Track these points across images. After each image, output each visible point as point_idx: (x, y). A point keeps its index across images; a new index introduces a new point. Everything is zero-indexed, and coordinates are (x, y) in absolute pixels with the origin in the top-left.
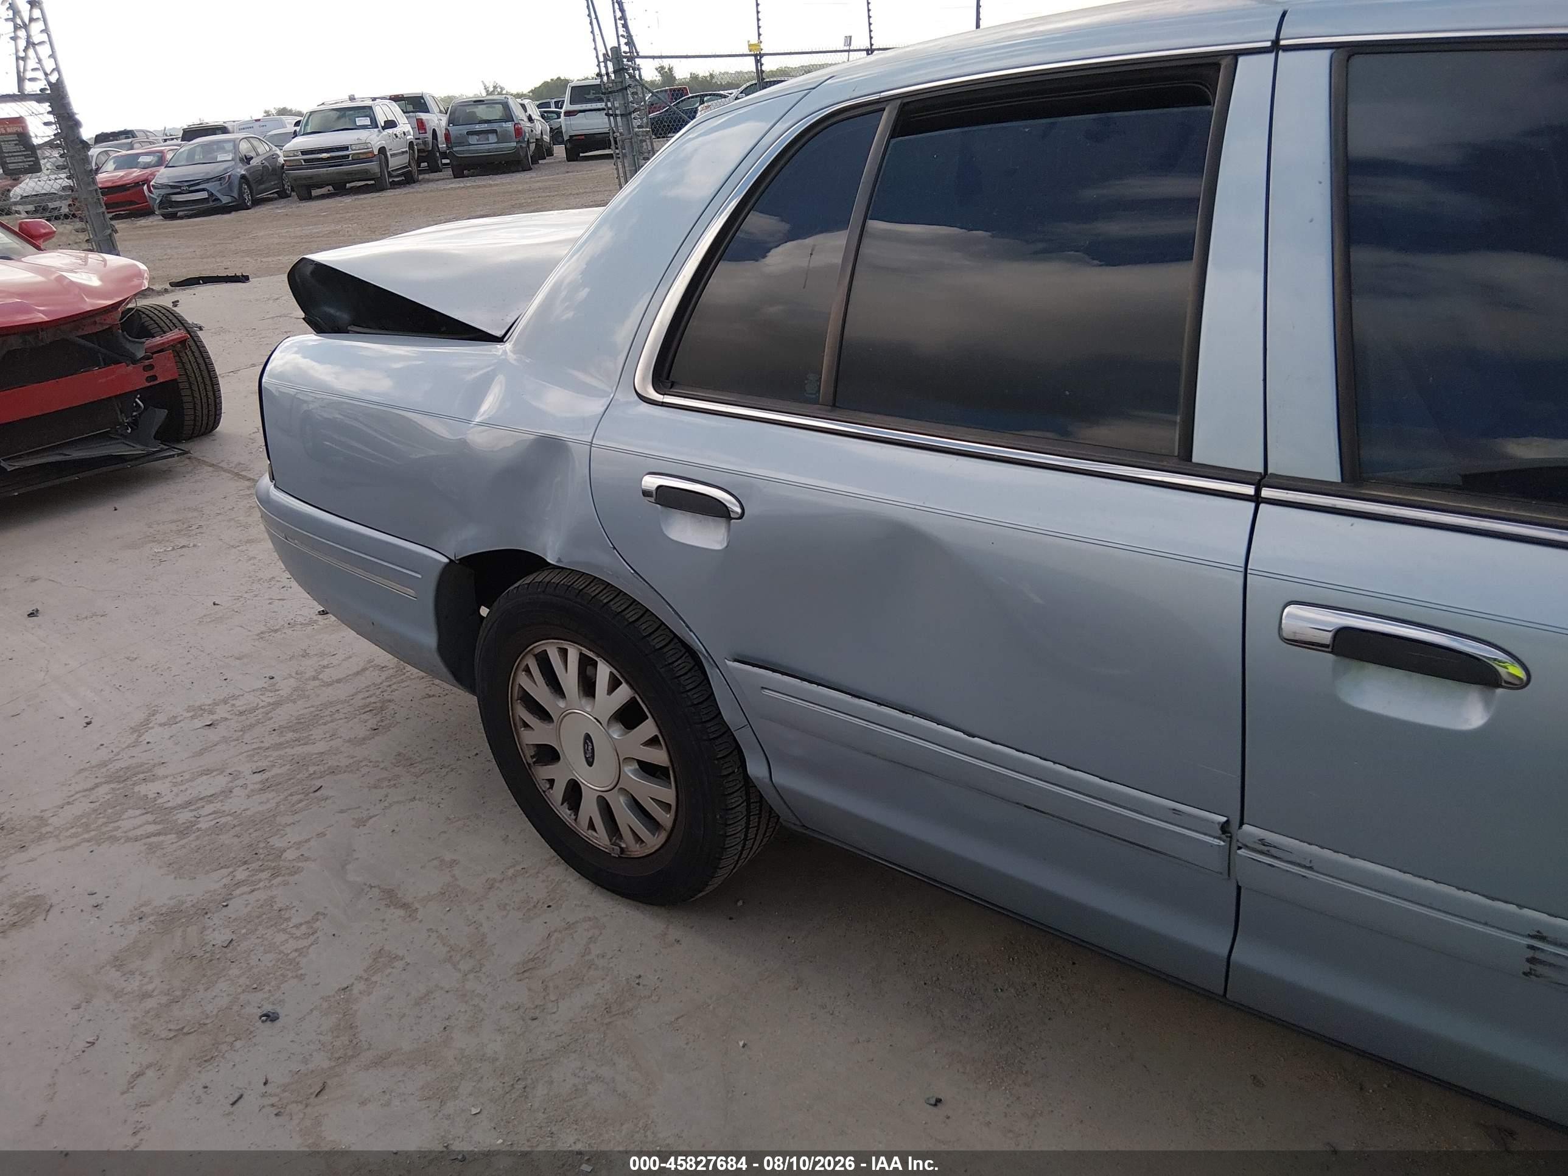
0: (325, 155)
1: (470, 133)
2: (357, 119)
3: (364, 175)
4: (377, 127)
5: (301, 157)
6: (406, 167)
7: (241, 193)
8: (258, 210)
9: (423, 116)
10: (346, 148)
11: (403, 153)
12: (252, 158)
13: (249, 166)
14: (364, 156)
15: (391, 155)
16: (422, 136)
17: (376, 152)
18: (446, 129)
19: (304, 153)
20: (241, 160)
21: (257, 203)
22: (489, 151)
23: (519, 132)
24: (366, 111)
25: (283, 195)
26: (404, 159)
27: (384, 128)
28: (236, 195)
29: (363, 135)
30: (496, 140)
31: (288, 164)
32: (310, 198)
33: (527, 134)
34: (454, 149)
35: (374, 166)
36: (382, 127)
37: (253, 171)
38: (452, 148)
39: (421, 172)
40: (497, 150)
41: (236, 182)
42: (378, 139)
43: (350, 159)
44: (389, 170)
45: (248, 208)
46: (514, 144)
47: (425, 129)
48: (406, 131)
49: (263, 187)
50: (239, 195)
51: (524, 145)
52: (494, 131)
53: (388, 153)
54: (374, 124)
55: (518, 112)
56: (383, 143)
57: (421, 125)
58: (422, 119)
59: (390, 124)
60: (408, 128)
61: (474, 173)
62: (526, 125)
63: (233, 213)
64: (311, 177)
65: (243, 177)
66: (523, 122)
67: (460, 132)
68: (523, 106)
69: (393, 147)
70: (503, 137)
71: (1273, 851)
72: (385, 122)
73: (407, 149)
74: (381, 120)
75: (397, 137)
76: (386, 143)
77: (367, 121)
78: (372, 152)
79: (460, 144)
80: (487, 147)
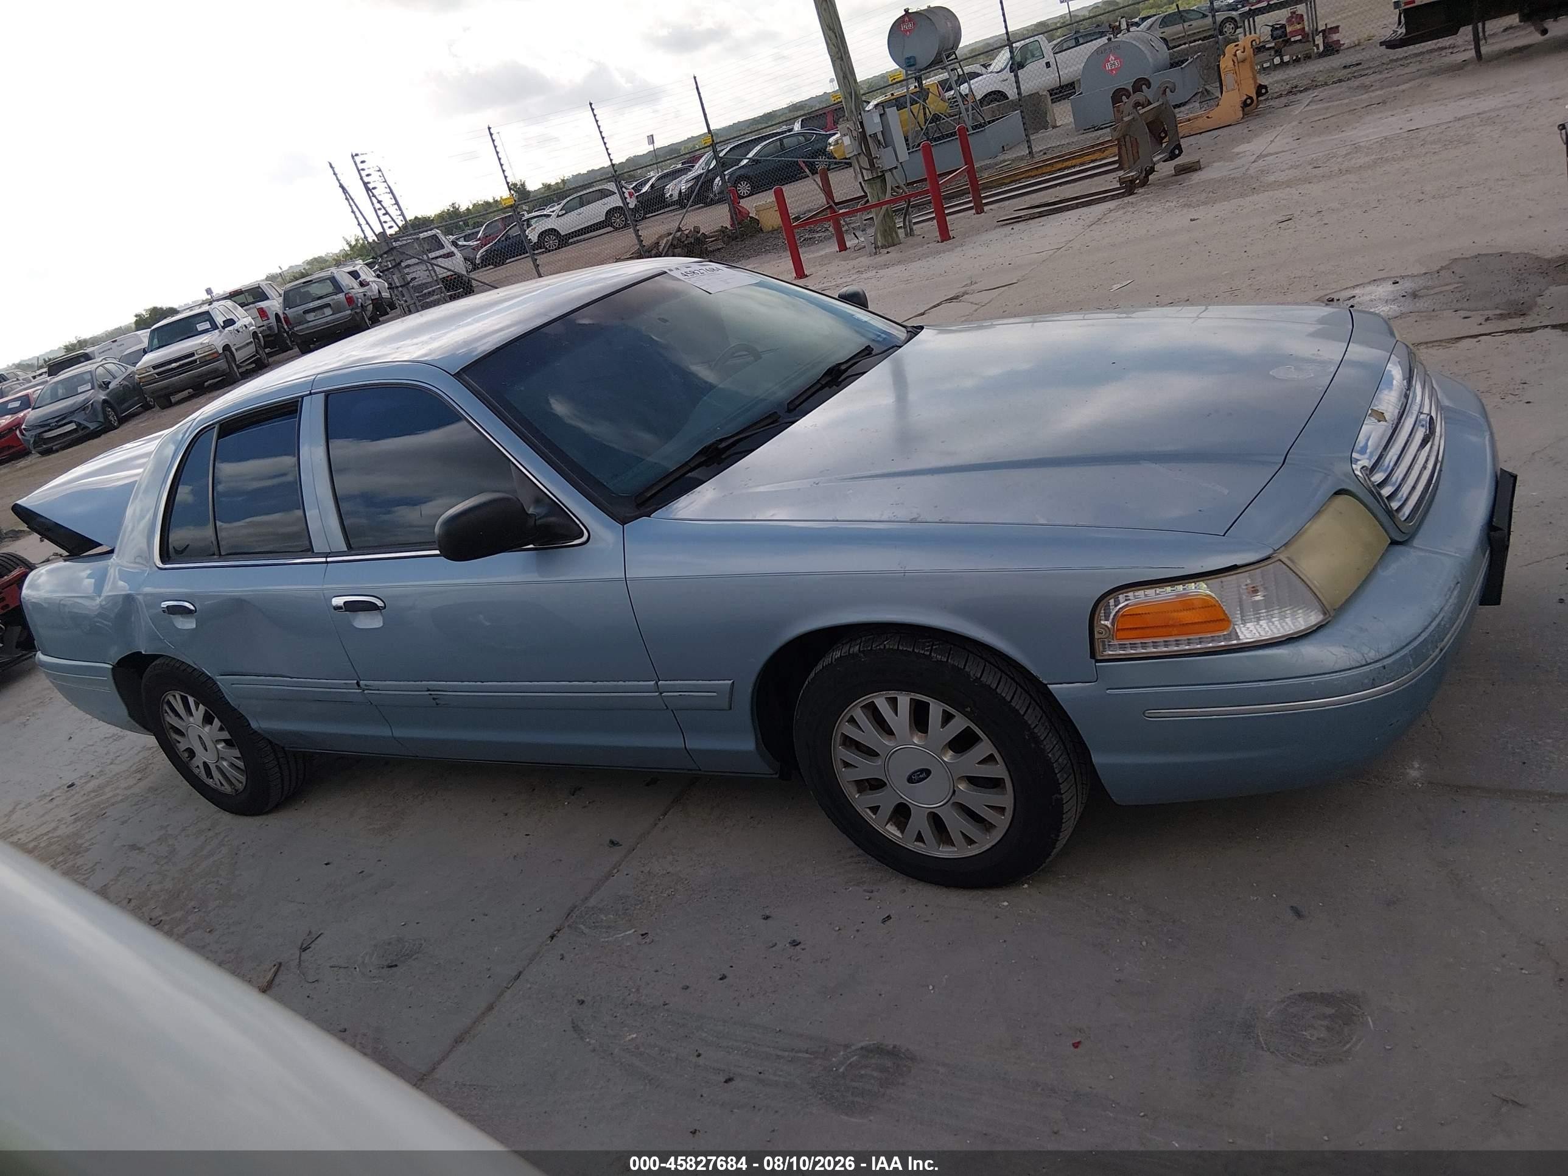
0: (174, 365)
1: (306, 312)
2: (197, 326)
3: (214, 373)
4: (218, 328)
5: (153, 371)
6: (254, 356)
7: (106, 417)
8: (126, 427)
9: (263, 304)
10: (192, 355)
11: (248, 344)
12: (110, 383)
13: (108, 390)
14: (211, 357)
15: (236, 350)
16: (265, 323)
17: (221, 351)
18: (284, 313)
19: (154, 367)
20: (100, 387)
21: (123, 421)
22: (327, 323)
23: (350, 300)
24: (207, 316)
25: (147, 407)
26: (252, 349)
27: (224, 328)
28: (102, 420)
29: (204, 339)
30: (331, 313)
31: (143, 380)
32: (171, 405)
33: (360, 300)
34: (295, 329)
35: (221, 364)
36: (222, 327)
37: (114, 394)
38: (293, 328)
39: (269, 355)
40: (334, 321)
41: (99, 408)
42: (221, 338)
43: (198, 363)
44: (237, 363)
45: (116, 428)
46: (349, 312)
47: (267, 316)
48: (247, 323)
49: (126, 405)
50: (104, 418)
51: (358, 311)
52: (328, 305)
53: (233, 349)
54: (214, 326)
55: (346, 281)
56: (226, 341)
57: (262, 313)
58: (262, 308)
59: (229, 322)
60: (248, 320)
61: (320, 344)
62: (357, 290)
63: (103, 436)
64: (167, 388)
65: (105, 401)
66: (353, 290)
67: (298, 313)
68: (354, 274)
69: (235, 342)
70: (337, 308)
71: (370, 688)
72: (224, 322)
73: (252, 340)
74: (220, 320)
75: (239, 332)
76: (230, 340)
77: (207, 325)
78: (217, 352)
79: (300, 324)
80: (324, 320)
